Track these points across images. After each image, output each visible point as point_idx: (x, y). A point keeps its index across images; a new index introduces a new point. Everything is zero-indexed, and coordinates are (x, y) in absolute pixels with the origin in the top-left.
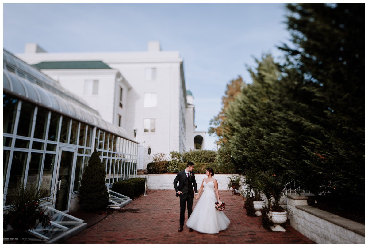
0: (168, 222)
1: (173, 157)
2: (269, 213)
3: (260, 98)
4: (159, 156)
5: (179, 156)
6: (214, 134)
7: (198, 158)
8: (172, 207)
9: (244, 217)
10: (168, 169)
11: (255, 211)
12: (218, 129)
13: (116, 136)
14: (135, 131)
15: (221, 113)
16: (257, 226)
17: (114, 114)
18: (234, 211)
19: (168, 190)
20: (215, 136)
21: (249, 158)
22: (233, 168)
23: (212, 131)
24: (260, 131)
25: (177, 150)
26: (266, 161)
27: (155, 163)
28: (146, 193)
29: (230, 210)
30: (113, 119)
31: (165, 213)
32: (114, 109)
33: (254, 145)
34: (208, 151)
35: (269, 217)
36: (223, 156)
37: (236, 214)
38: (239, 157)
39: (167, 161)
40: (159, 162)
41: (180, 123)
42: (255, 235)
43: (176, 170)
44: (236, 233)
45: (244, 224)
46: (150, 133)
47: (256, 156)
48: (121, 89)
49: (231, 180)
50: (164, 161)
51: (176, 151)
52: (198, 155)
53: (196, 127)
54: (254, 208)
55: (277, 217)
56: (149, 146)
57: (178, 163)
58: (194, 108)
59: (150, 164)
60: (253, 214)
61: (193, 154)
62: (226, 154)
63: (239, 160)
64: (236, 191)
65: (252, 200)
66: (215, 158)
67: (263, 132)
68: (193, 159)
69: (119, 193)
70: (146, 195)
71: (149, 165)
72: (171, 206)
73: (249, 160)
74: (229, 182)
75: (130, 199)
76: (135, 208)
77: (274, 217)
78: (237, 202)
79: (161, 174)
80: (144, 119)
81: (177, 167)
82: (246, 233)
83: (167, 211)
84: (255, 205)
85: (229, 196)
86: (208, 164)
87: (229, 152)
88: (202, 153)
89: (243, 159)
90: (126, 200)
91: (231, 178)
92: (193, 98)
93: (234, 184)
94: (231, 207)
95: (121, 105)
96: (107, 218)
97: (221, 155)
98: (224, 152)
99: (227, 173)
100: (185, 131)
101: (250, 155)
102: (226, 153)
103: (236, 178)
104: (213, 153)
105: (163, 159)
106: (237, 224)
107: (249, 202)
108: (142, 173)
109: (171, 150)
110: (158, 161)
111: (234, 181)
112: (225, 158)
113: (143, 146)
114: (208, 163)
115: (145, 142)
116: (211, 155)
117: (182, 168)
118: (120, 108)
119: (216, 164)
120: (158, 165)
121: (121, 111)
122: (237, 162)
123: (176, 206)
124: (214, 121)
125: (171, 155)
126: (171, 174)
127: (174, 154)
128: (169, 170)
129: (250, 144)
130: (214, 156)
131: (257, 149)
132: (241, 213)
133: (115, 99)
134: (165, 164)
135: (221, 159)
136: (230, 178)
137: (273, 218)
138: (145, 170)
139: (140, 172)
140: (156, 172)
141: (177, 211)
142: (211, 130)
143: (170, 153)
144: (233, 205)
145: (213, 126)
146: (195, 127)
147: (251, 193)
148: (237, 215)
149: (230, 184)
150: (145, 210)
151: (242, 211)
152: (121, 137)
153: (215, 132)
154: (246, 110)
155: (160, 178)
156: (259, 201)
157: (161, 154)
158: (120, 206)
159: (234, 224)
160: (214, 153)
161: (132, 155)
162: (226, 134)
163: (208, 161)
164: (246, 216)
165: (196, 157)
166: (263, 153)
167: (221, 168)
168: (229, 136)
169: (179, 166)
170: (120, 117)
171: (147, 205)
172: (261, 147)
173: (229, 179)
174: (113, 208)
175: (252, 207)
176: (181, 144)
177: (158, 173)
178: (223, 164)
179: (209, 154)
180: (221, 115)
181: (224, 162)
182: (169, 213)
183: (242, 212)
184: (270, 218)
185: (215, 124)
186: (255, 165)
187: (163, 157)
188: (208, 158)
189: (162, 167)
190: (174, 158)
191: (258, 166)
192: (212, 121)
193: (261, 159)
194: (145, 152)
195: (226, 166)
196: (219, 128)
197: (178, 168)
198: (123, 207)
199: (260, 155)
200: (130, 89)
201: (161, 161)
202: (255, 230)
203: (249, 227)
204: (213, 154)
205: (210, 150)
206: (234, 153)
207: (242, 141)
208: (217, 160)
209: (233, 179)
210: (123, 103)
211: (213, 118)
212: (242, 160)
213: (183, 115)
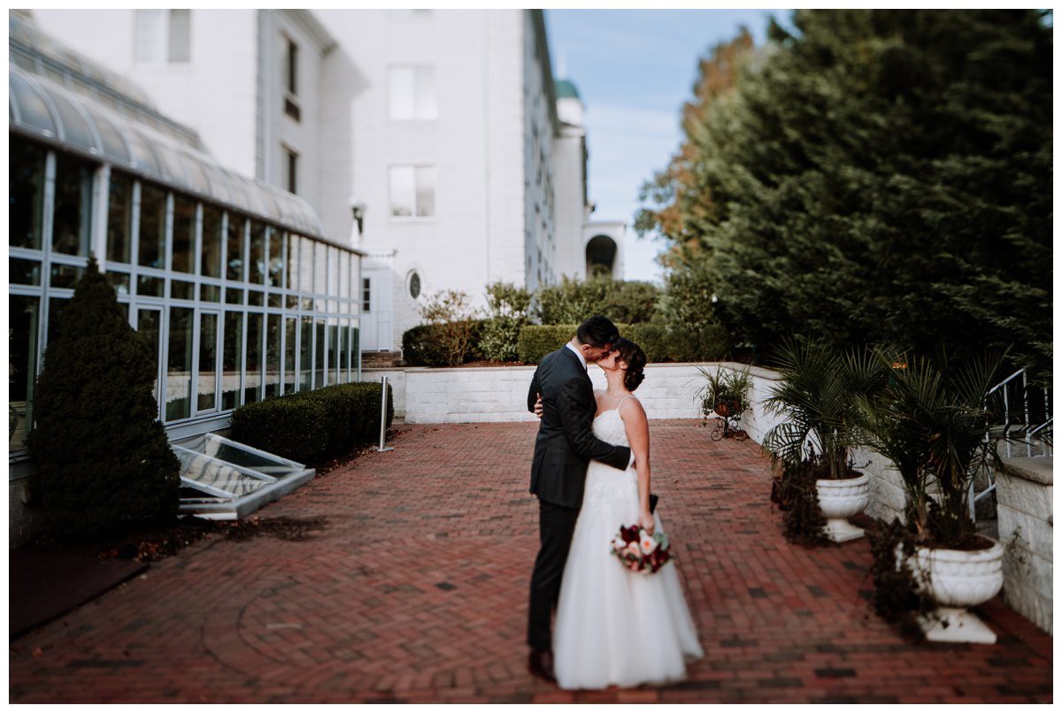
0: (423, 592)
1: (498, 305)
2: (917, 557)
3: (845, 41)
4: (447, 302)
5: (521, 300)
6: (652, 234)
7: (590, 308)
8: (469, 501)
9: (776, 549)
10: (480, 350)
11: (821, 519)
12: (667, 215)
13: (282, 230)
14: (355, 210)
15: (676, 160)
16: (849, 606)
17: (260, 141)
18: (730, 515)
19: (477, 426)
20: (656, 238)
21: (793, 297)
22: (717, 342)
23: (645, 222)
24: (846, 181)
25: (517, 279)
26: (871, 309)
27: (430, 327)
28: (386, 440)
29: (711, 512)
30: (260, 160)
31: (431, 537)
32: (260, 120)
33: (812, 242)
34: (632, 283)
35: (916, 574)
36: (685, 298)
37: (737, 532)
38: (746, 296)
39: (476, 321)
40: (446, 325)
41: (527, 184)
42: (851, 673)
43: (511, 352)
44: (751, 666)
45: (780, 593)
46: (413, 218)
47: (823, 288)
48: (293, 49)
49: (713, 385)
50: (465, 319)
51: (510, 282)
52: (591, 297)
53: (593, 209)
54: (820, 509)
55: (955, 575)
56: (413, 267)
57: (518, 326)
58: (583, 139)
59: (412, 331)
60: (815, 532)
61: (573, 293)
62: (695, 289)
63: (747, 310)
64: (732, 423)
65: (811, 474)
66: (656, 306)
67: (860, 181)
68: (571, 309)
69: (258, 447)
70: (387, 449)
71: (411, 337)
72: (469, 496)
73: (791, 306)
74: (706, 394)
75: (306, 468)
76: (311, 512)
77: (942, 578)
78: (739, 470)
79: (454, 366)
80: (390, 167)
81: (514, 341)
82: (801, 658)
83: (442, 525)
84: (825, 495)
85: (704, 443)
86: (627, 328)
87: (707, 284)
88: (607, 288)
89: (762, 303)
90: (279, 475)
91: (714, 375)
92: (584, 108)
93: (727, 401)
94: (714, 494)
95: (292, 110)
96: (143, 577)
97: (677, 294)
98: (687, 284)
99: (699, 359)
100: (551, 217)
101: (799, 286)
102: (695, 287)
103: (732, 378)
104: (647, 290)
105: (459, 314)
106: (748, 598)
107: (799, 483)
108: (389, 363)
109: (493, 281)
110: (443, 322)
111: (724, 388)
112: (690, 305)
113: (388, 268)
114: (631, 324)
115: (395, 252)
116: (641, 297)
117: (533, 343)
118: (288, 121)
119: (658, 328)
120: (440, 337)
121: (296, 135)
122: (737, 318)
123: (490, 495)
124: (654, 187)
125: (492, 297)
126: (492, 365)
127: (501, 294)
128: (484, 352)
129: (796, 241)
130: (654, 300)
131: (834, 256)
132: (758, 528)
133: (260, 81)
134: (470, 331)
135: (674, 311)
136: (711, 379)
137: (934, 577)
138: (397, 354)
139: (380, 359)
140: (434, 358)
141: (482, 526)
142: (646, 218)
143: (486, 291)
144: (720, 488)
145: (651, 204)
146: (589, 209)
147: (805, 445)
148: (744, 542)
149: (711, 399)
150: (347, 525)
151: (764, 517)
152: (301, 235)
153: (657, 226)
154: (780, 108)
155: (447, 382)
156: (840, 477)
157: (454, 296)
158: (239, 510)
159: (736, 596)
160: (652, 289)
161: (344, 300)
162: (693, 218)
163: (630, 317)
164: (783, 545)
165: (583, 304)
166: (857, 274)
167: (677, 341)
168: (706, 227)
169: (520, 338)
170: (293, 158)
171: (368, 493)
172: (854, 248)
173: (705, 382)
174: (206, 516)
175: (812, 506)
176: (534, 259)
177: (445, 365)
178: (683, 328)
179: (635, 295)
180: (676, 168)
181: (686, 320)
182: (446, 535)
183: (763, 523)
184: (919, 580)
185: (659, 198)
186: (817, 324)
187: (460, 304)
188: (630, 309)
189: (456, 342)
190: (502, 309)
191: (828, 328)
192: (646, 187)
193: (847, 298)
194: (399, 288)
195: (694, 334)
196: (669, 209)
197: (518, 345)
198: (261, 507)
199: (844, 282)
200: (328, 49)
201: (454, 319)
202: (842, 635)
203: (810, 614)
204: (649, 295)
205: (638, 281)
206: (728, 284)
207: (761, 233)
208: (662, 314)
209: (722, 381)
210: (304, 100)
211: (651, 178)
212: (759, 306)
213: (542, 158)
